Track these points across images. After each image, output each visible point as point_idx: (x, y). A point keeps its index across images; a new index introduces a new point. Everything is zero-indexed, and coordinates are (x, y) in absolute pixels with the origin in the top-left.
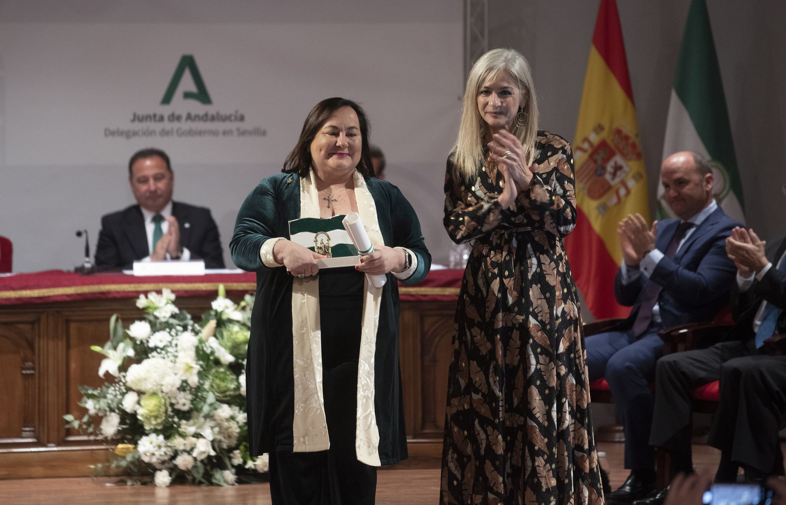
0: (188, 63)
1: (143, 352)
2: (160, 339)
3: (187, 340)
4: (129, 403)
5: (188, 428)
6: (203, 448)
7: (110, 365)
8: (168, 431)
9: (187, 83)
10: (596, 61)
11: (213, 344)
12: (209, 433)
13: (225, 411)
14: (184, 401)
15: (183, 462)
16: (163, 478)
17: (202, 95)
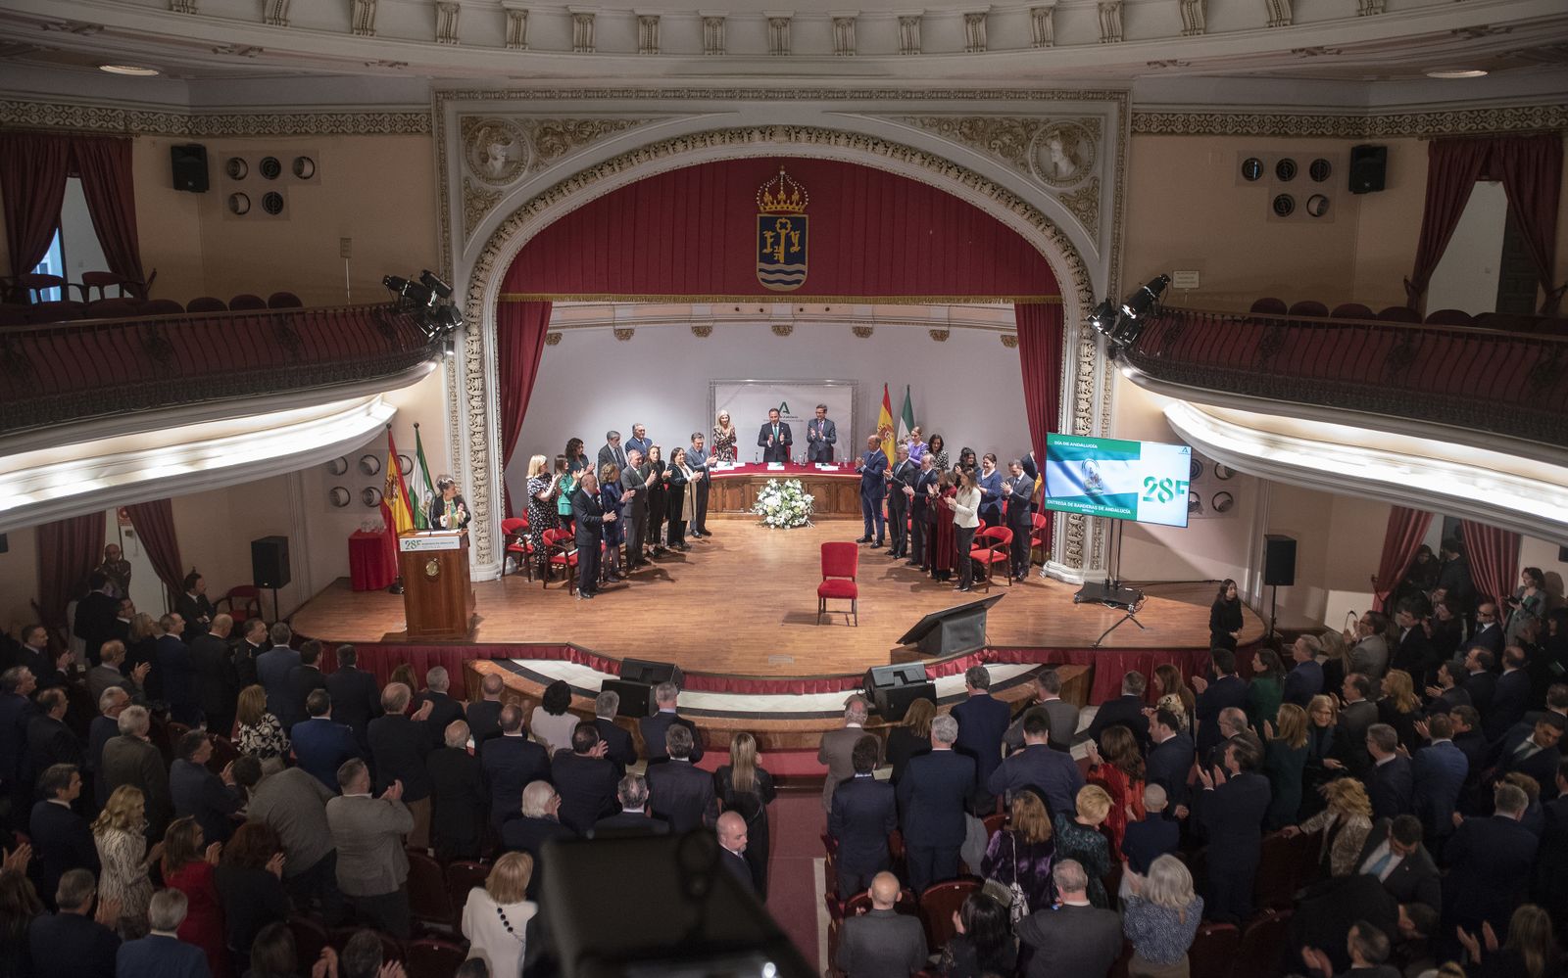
0: (784, 404)
1: (769, 495)
2: (773, 492)
3: (779, 494)
4: (765, 508)
5: (778, 515)
6: (782, 520)
7: (760, 498)
8: (774, 515)
9: (784, 409)
10: (883, 408)
11: (785, 495)
12: (783, 517)
13: (788, 511)
14: (778, 509)
15: (777, 523)
16: (773, 526)
17: (788, 412)
